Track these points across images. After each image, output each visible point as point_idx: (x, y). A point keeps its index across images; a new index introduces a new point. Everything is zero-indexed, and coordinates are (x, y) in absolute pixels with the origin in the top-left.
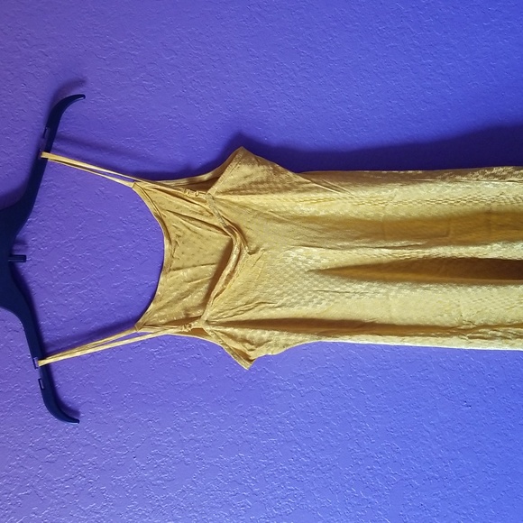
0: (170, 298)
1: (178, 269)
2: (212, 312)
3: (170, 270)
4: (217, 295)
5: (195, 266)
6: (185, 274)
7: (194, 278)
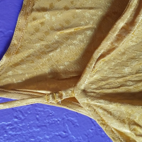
0: (31, 51)
1: (44, 10)
2: (92, 79)
3: (32, 10)
4: (102, 56)
5: (66, 8)
6: (54, 19)
7: (65, 25)
